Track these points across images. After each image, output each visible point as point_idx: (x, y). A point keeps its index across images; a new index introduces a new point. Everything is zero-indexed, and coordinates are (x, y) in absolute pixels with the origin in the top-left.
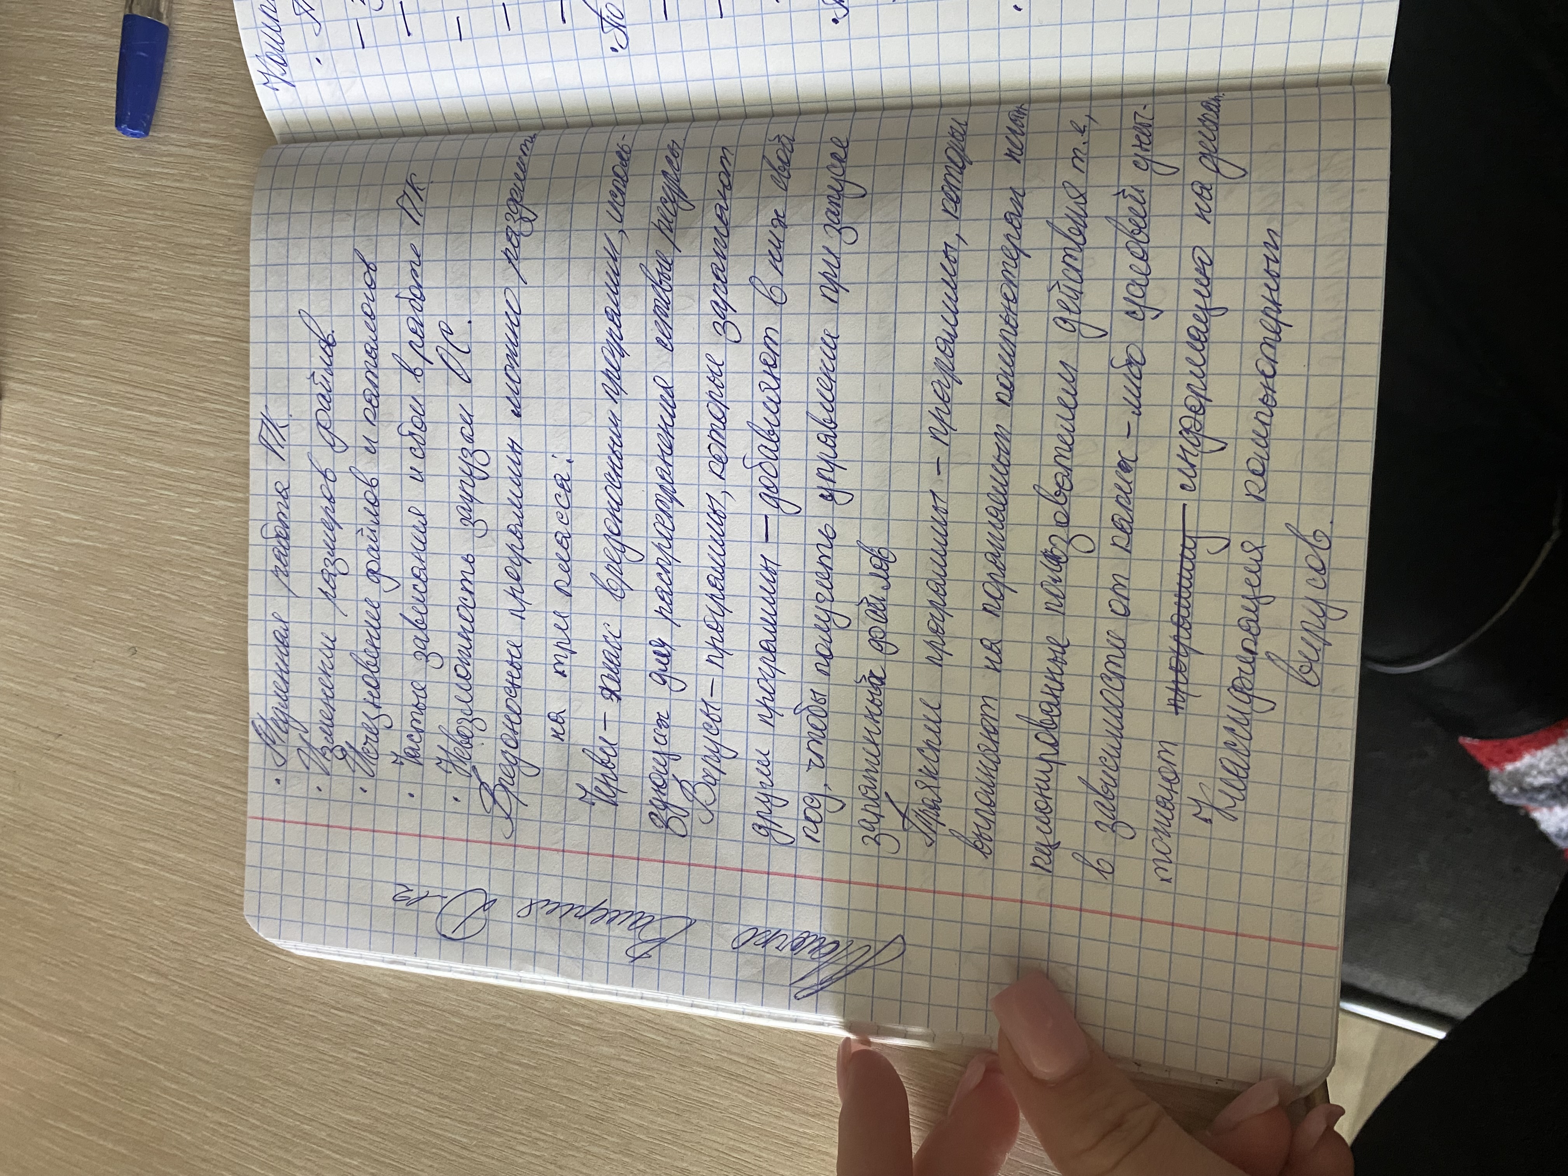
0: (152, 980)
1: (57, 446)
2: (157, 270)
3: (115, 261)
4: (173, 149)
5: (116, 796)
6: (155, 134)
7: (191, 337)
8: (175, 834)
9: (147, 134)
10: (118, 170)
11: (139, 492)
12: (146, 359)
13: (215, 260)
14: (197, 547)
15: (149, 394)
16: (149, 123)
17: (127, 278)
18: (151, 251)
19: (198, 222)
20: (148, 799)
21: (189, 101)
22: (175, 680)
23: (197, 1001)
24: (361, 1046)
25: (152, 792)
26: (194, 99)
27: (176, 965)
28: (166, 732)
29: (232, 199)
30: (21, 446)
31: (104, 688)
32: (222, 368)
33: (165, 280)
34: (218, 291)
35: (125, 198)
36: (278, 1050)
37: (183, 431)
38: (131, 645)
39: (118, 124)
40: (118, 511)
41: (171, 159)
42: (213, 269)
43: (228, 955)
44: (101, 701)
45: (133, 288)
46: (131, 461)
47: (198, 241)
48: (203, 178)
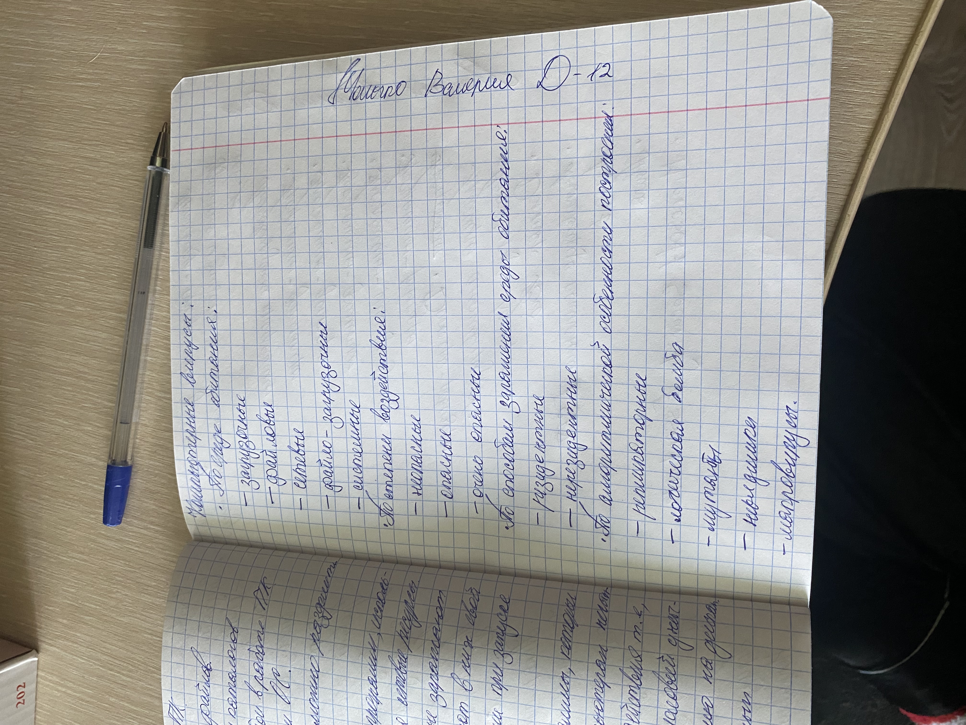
2: (126, 595)
4: (135, 529)
6: (125, 521)
7: (145, 635)
9: (121, 522)
15: (121, 663)
16: (122, 514)
17: (110, 597)
18: (123, 584)
19: (150, 572)
26: (146, 503)
33: (130, 601)
35: (108, 551)
37: (141, 687)
39: (104, 521)
45: (113, 603)
47: (149, 582)
48: (152, 548)
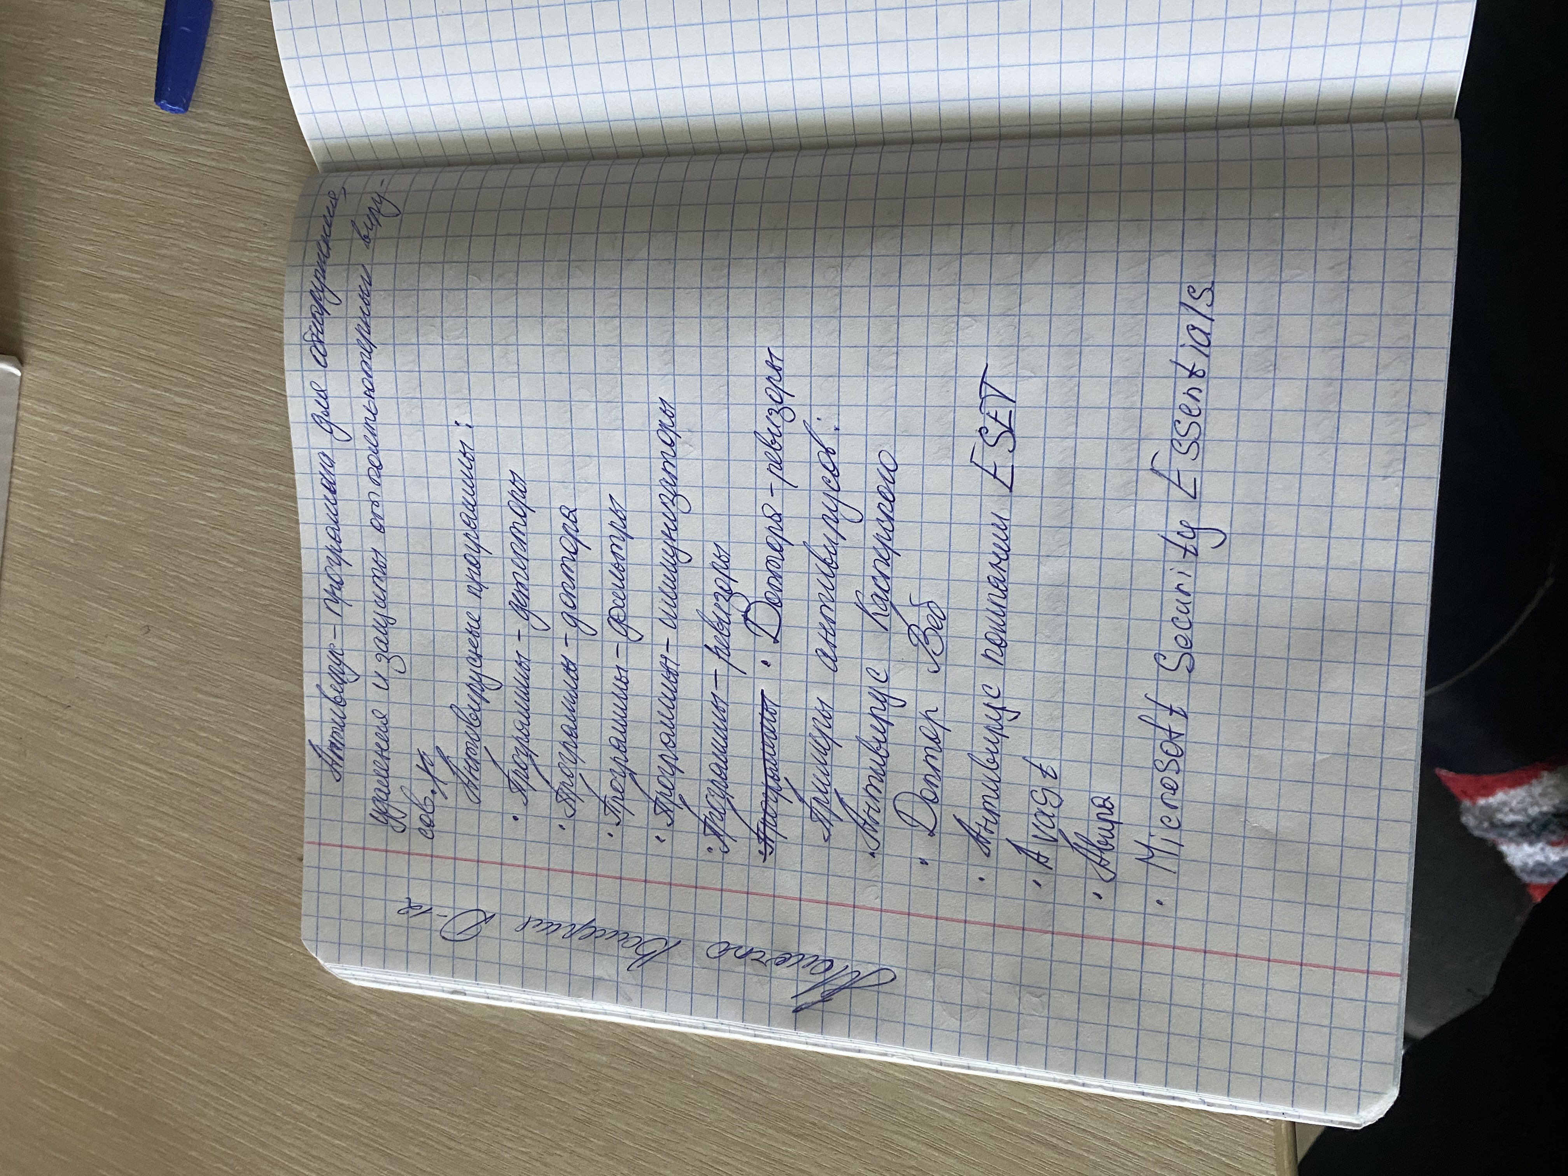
0: (151, 953)
1: (79, 419)
3: (146, 237)
4: (211, 127)
5: (123, 771)
6: (193, 110)
8: (180, 814)
9: (186, 109)
10: (153, 142)
11: (161, 472)
12: (173, 339)
13: (249, 244)
14: (215, 532)
15: (175, 374)
16: (189, 99)
17: (158, 255)
18: (184, 229)
19: (233, 204)
20: (155, 777)
21: (231, 79)
22: (188, 663)
23: (194, 977)
24: (355, 1034)
25: (159, 770)
27: (175, 940)
28: (176, 713)
29: (270, 184)
30: (42, 415)
31: (115, 663)
32: (250, 354)
34: (250, 276)
35: (160, 173)
36: (272, 1031)
37: (208, 414)
38: (146, 624)
39: (158, 98)
40: (138, 489)
41: (210, 137)
42: (247, 253)
43: (228, 935)
44: (111, 676)
46: (154, 439)
47: (233, 223)
48: (241, 160)
